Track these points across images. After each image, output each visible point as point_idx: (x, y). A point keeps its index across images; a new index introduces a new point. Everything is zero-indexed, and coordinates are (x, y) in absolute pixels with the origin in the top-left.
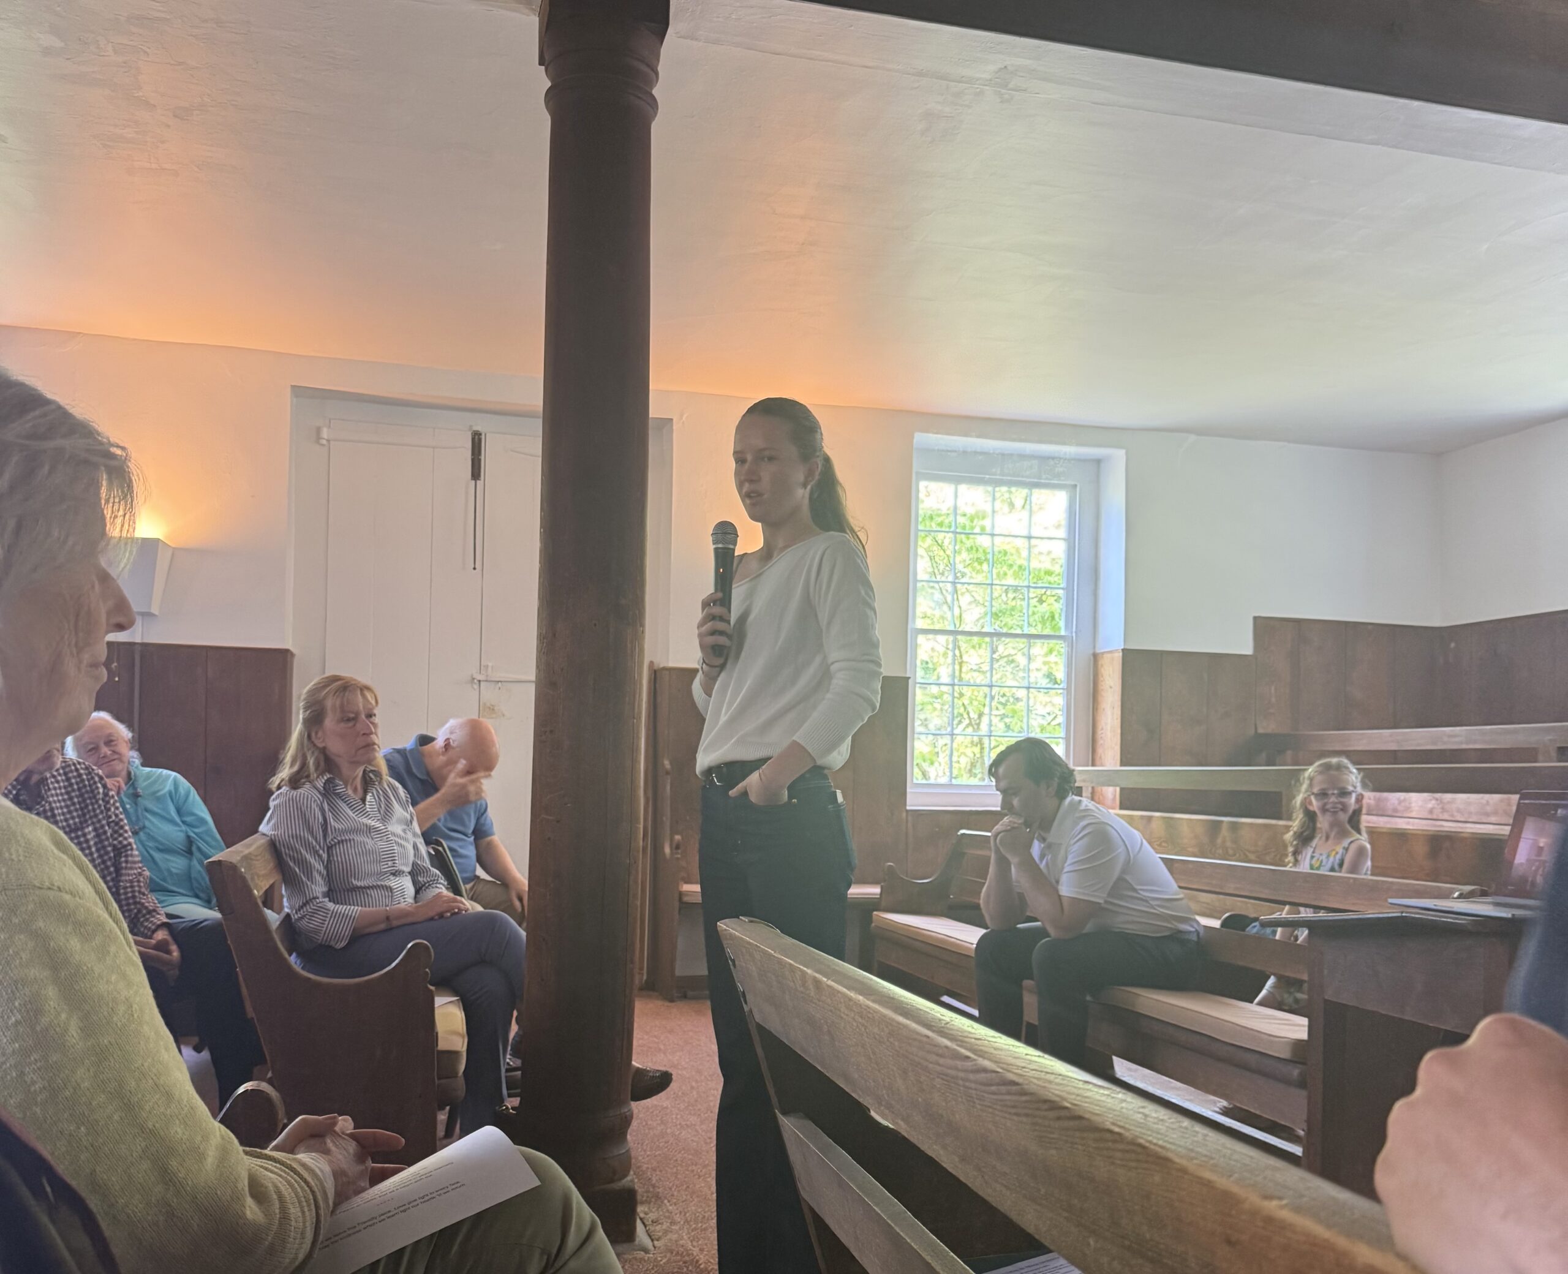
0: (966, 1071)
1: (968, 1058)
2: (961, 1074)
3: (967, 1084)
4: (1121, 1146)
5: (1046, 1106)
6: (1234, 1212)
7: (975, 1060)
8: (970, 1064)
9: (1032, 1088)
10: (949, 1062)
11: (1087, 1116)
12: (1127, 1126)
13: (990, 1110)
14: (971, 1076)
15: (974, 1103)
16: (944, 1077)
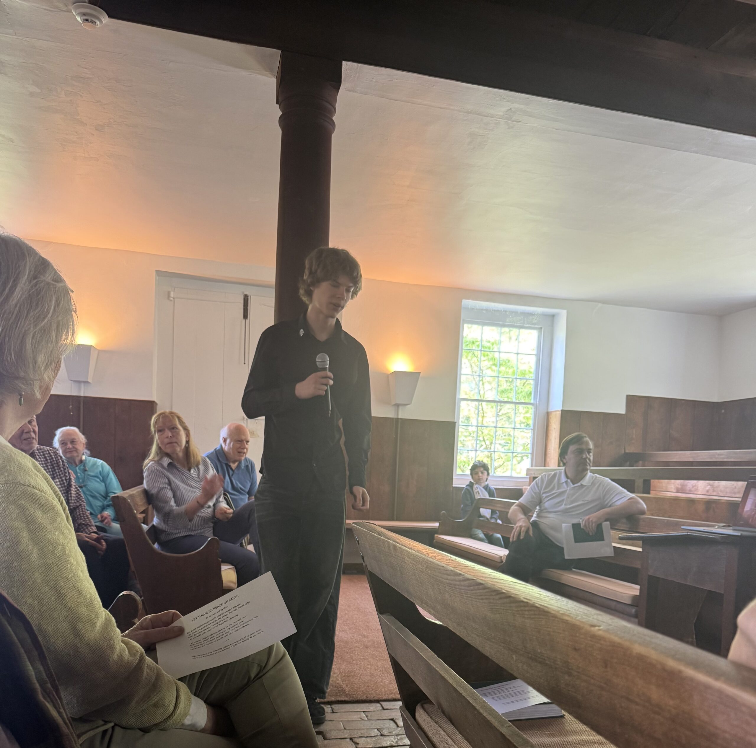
0: (460, 581)
1: (460, 574)
2: (457, 583)
3: (460, 587)
4: (527, 608)
5: (494, 593)
6: (578, 635)
7: (464, 575)
8: (461, 577)
9: (489, 585)
10: (452, 577)
11: (513, 596)
12: (531, 599)
13: (470, 599)
14: (462, 583)
15: (463, 596)
16: (450, 585)
